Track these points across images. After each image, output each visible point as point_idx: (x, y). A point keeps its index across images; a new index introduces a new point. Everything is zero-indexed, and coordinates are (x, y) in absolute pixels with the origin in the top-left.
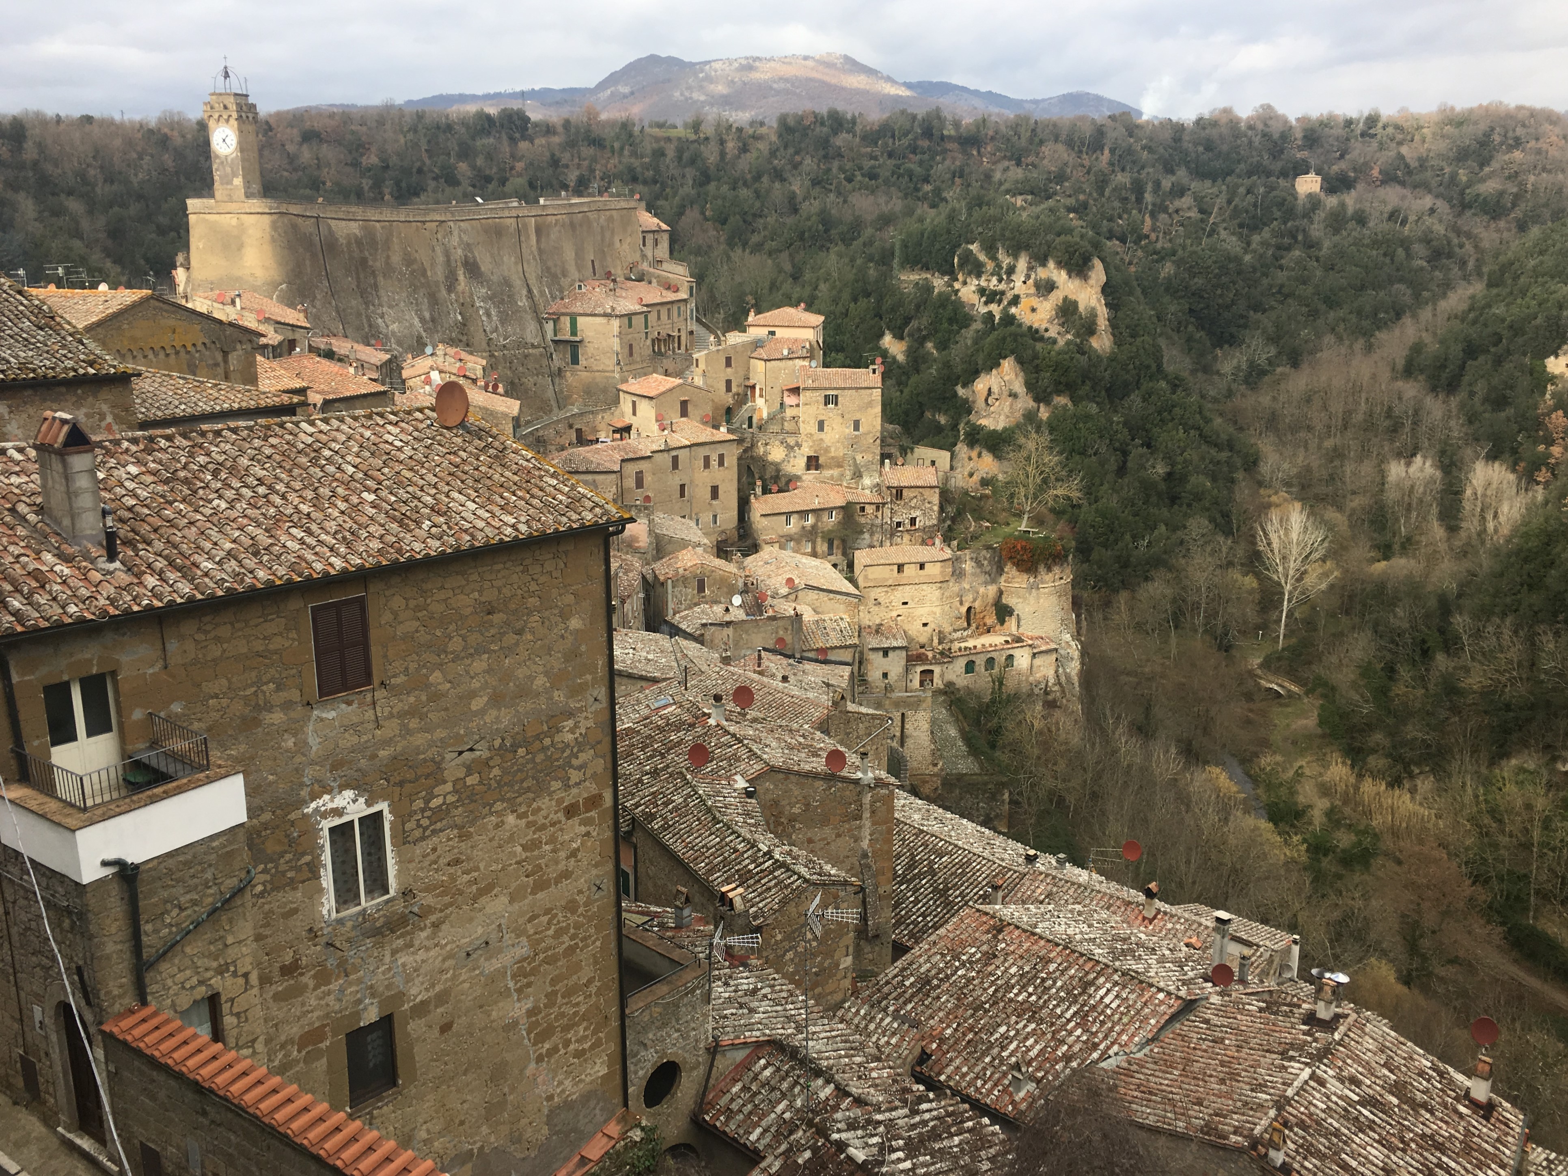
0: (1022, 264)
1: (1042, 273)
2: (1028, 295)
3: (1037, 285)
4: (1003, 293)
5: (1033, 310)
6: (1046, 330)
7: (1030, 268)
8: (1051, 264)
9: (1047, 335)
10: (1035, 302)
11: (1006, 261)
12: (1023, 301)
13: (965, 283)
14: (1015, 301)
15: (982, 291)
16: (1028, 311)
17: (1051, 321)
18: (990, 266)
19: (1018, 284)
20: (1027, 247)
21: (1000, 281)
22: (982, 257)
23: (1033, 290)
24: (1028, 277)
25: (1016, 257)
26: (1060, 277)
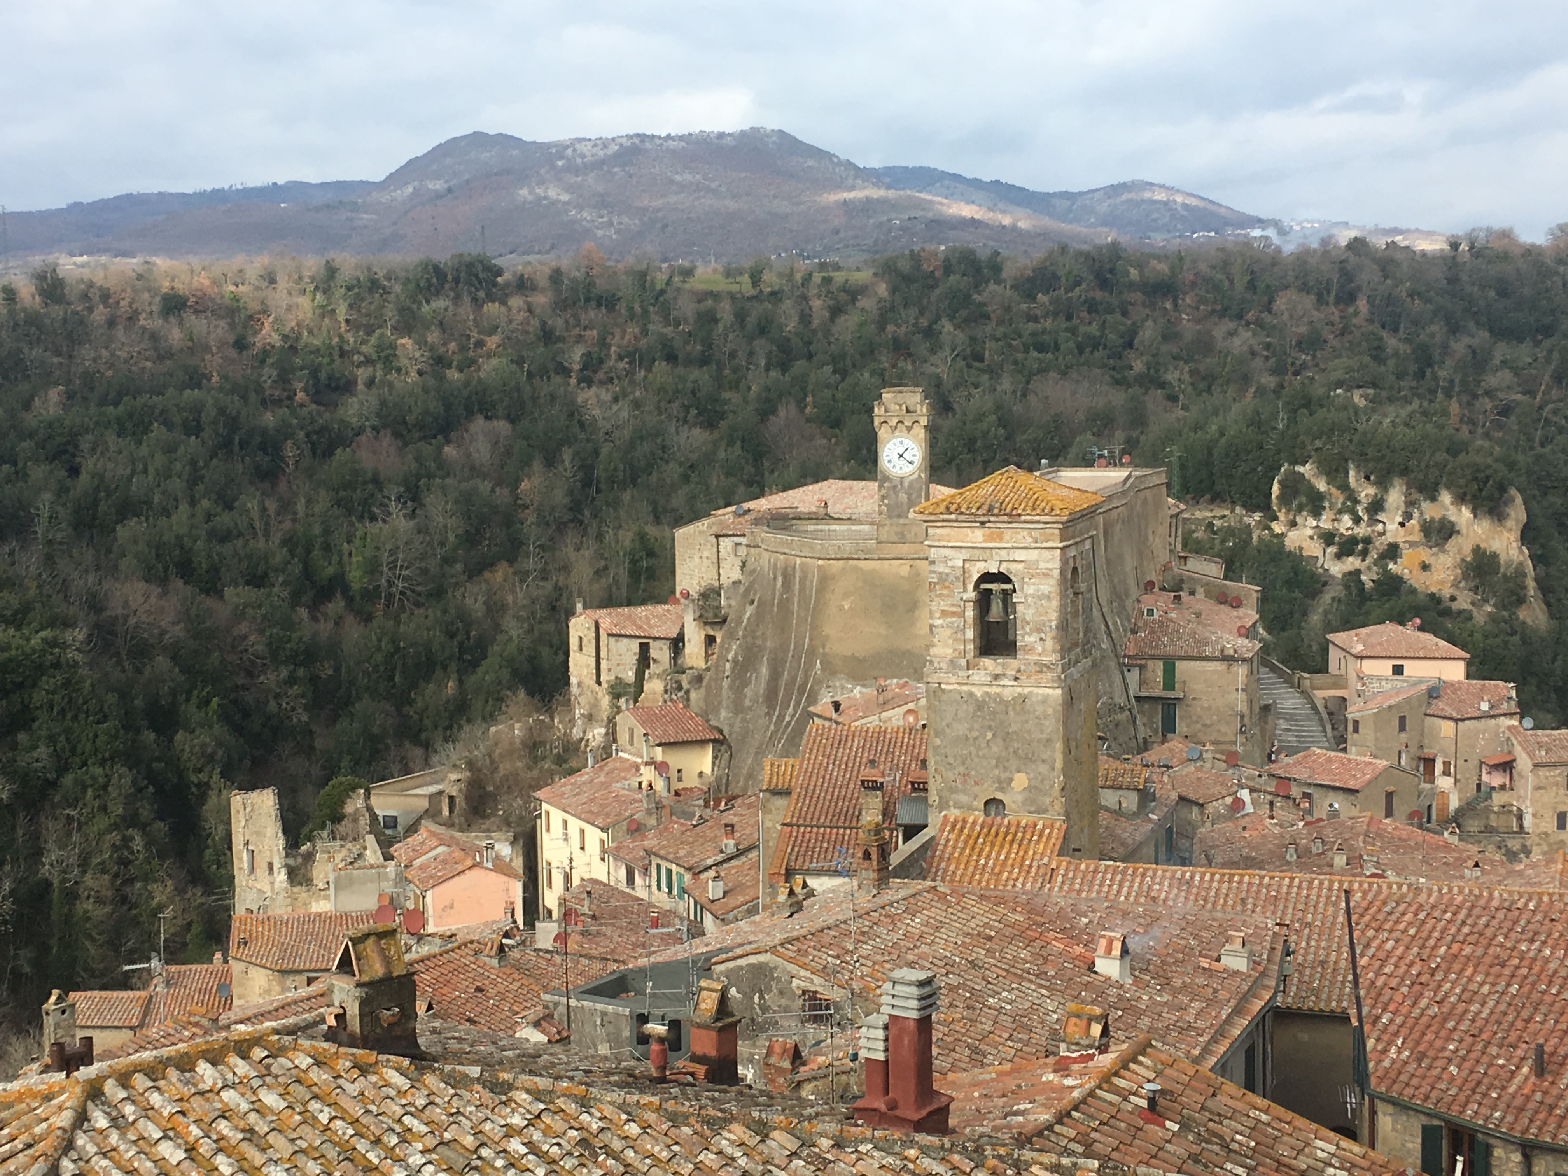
0: (1395, 497)
1: (1430, 510)
2: (1412, 544)
3: (1427, 529)
4: (1367, 541)
5: (1425, 567)
6: (1453, 599)
7: (1411, 503)
8: (1446, 498)
9: (1455, 606)
10: (1425, 554)
11: (1367, 492)
12: (1406, 552)
13: (1293, 524)
14: (1393, 552)
15: (1328, 538)
16: (1417, 571)
17: (1455, 585)
18: (1339, 498)
19: (1392, 526)
20: (1404, 472)
21: (1357, 520)
22: (1322, 486)
23: (1417, 536)
24: (1408, 516)
25: (1383, 484)
26: (1463, 516)
